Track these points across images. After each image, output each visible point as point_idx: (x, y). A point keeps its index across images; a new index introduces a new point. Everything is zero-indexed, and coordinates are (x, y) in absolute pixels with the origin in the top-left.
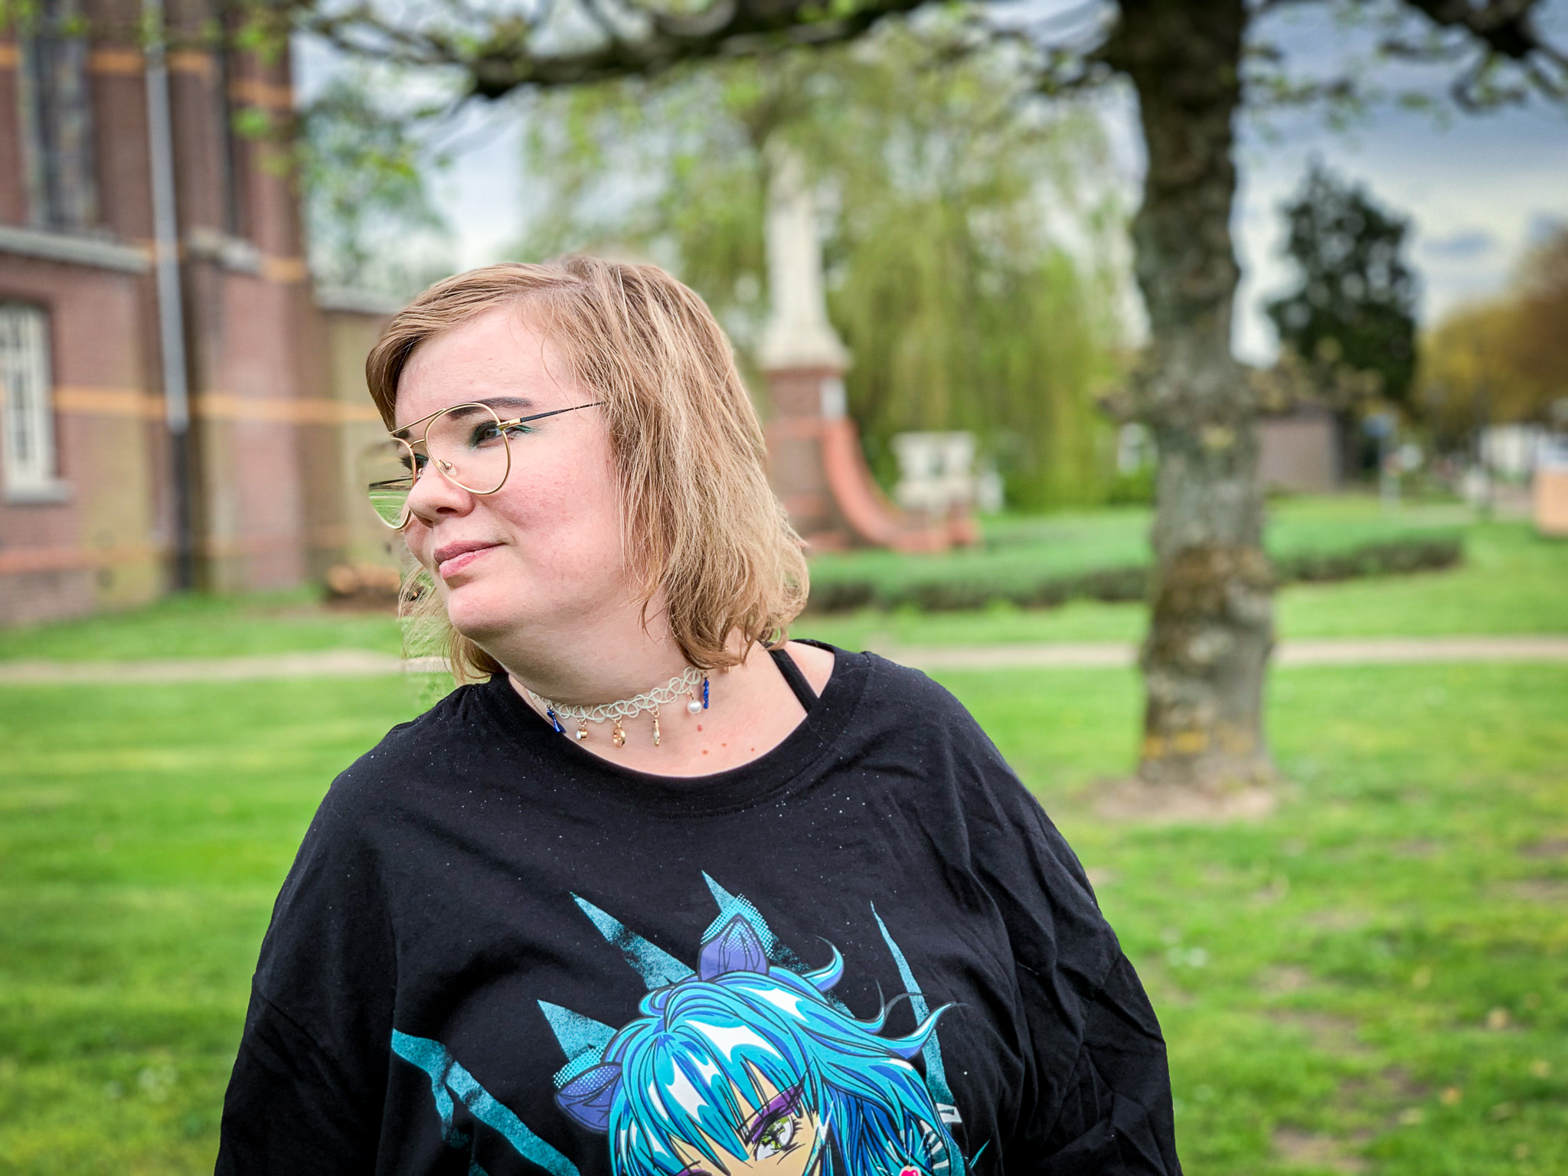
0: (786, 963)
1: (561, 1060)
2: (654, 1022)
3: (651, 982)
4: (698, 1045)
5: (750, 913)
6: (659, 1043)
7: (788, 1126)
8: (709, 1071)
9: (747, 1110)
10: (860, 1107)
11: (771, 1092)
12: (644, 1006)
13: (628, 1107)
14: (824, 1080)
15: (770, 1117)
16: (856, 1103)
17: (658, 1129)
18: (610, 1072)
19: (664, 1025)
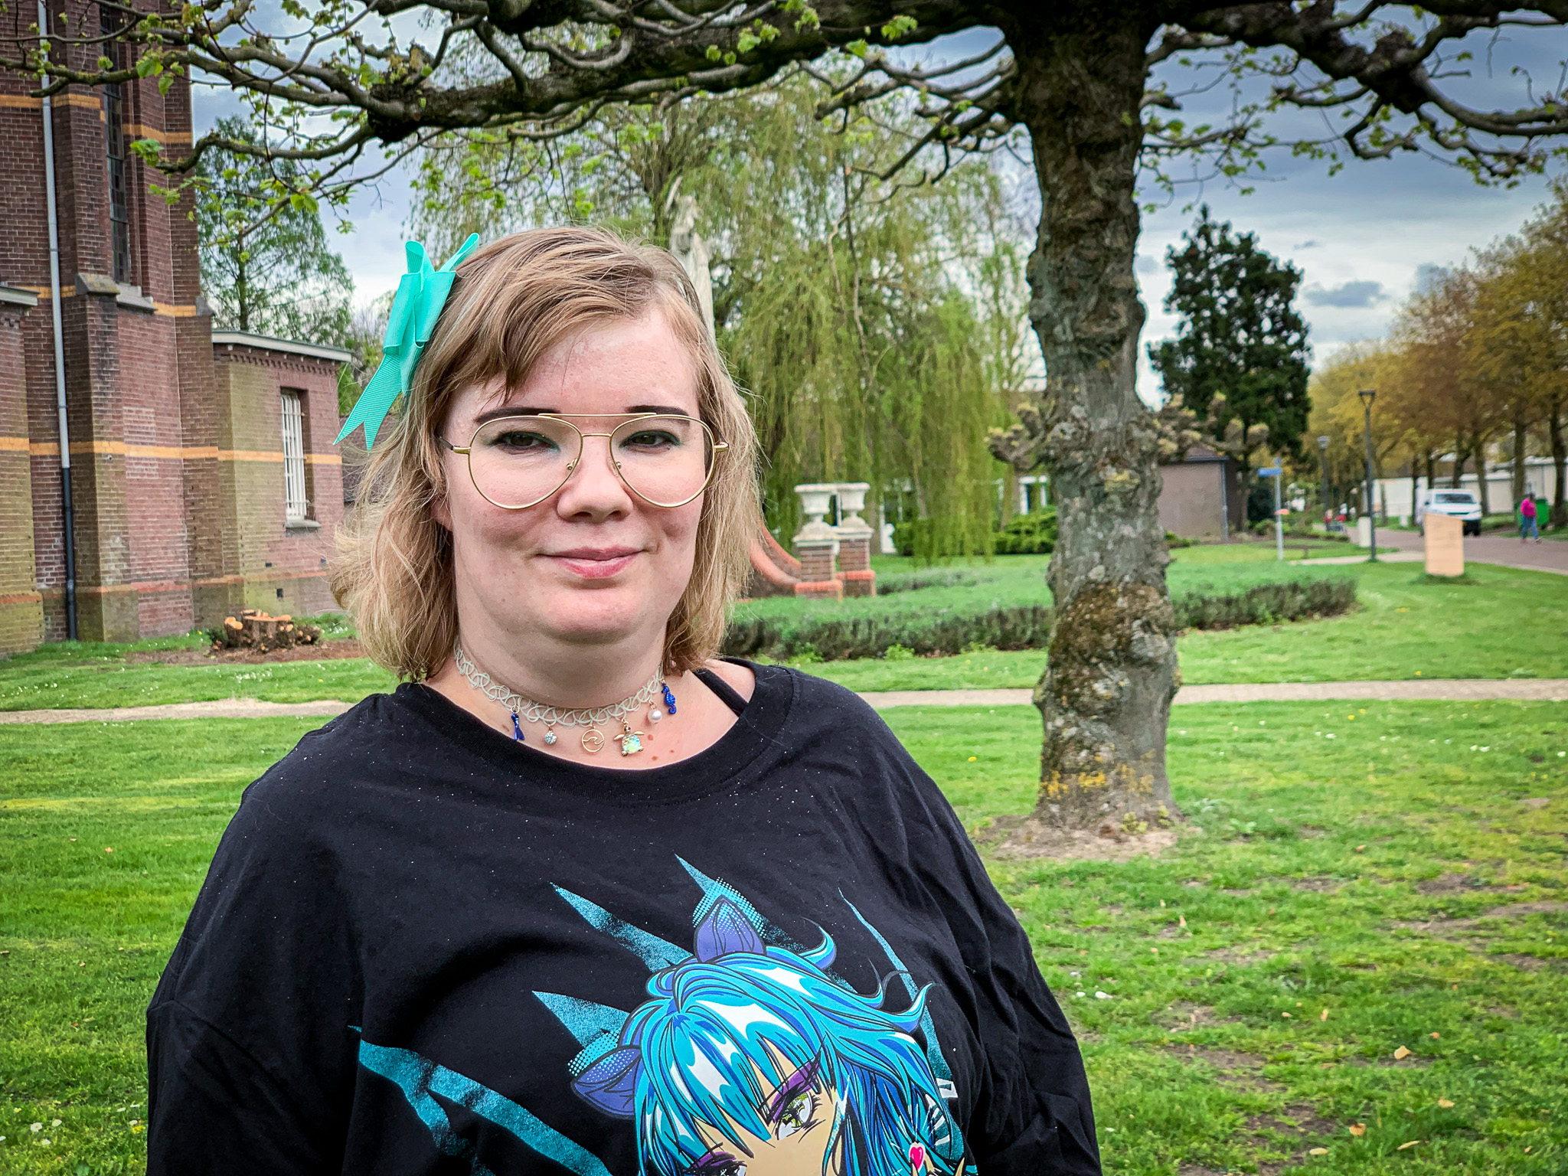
0: (779, 942)
1: (574, 1047)
2: (666, 1004)
3: (652, 964)
4: (713, 1024)
5: (733, 896)
6: (676, 1023)
7: (807, 1103)
8: (727, 1050)
9: (767, 1088)
10: (873, 1081)
11: (789, 1069)
12: (651, 987)
13: (652, 1090)
14: (838, 1054)
15: (789, 1094)
16: (871, 1078)
17: (682, 1111)
18: (630, 1055)
19: (675, 1006)
